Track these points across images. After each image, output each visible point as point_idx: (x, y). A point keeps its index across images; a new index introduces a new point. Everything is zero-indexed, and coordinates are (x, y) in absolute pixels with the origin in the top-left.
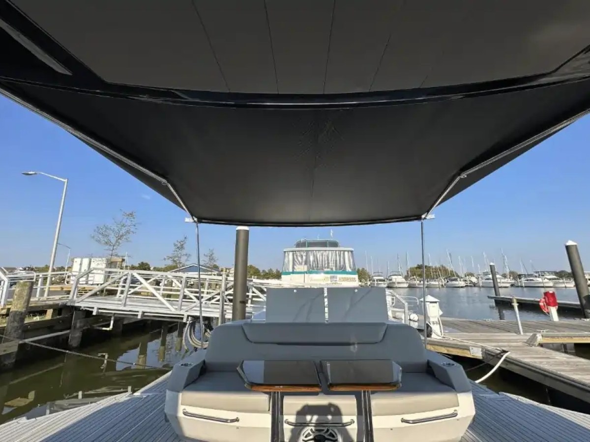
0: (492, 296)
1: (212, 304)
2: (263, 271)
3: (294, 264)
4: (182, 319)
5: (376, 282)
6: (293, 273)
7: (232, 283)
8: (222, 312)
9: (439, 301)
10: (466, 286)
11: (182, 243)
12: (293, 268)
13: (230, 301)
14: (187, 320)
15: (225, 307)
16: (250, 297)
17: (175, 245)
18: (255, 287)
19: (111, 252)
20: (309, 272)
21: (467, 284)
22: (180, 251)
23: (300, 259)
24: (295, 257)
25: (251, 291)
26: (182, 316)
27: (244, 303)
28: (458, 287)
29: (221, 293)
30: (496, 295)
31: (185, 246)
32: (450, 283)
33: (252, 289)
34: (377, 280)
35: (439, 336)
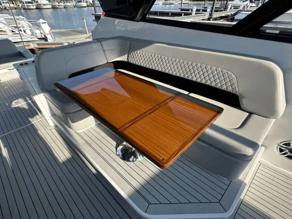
0: (93, 13)
9: (47, 22)
10: (87, 6)
21: (88, 4)
28: (83, 7)
30: (95, 13)
32: (78, 4)
35: (51, 40)
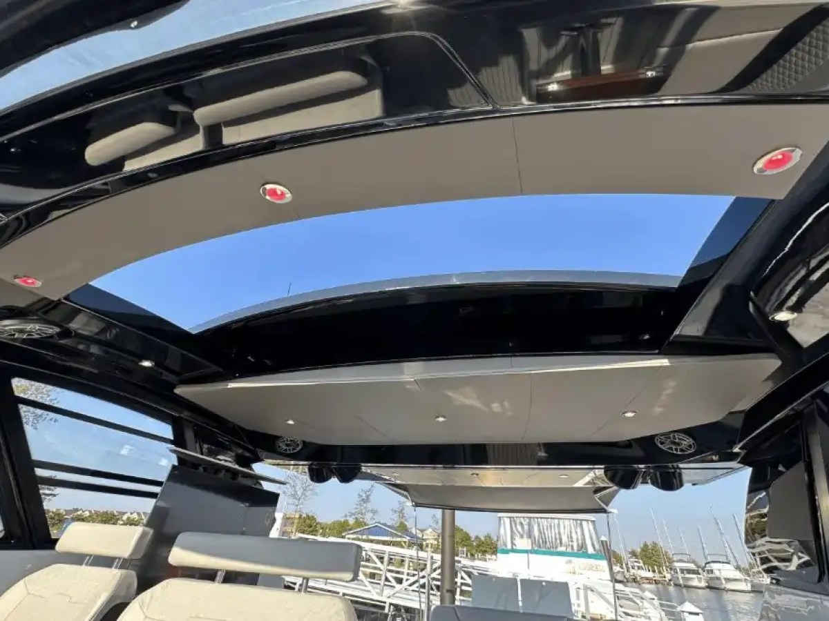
1: (413, 591)
2: (477, 538)
3: (512, 539)
4: (383, 608)
5: (680, 575)
6: (513, 551)
7: (439, 563)
8: (428, 604)
9: (701, 612)
11: (368, 493)
12: (513, 544)
13: (438, 587)
14: (389, 611)
15: (431, 597)
16: (459, 584)
17: (360, 496)
18: (465, 571)
19: (295, 507)
20: (533, 552)
22: (365, 505)
23: (519, 527)
24: (513, 525)
25: (459, 575)
26: (382, 604)
27: (453, 592)
29: (427, 575)
31: (371, 498)
33: (460, 573)
34: (682, 571)
